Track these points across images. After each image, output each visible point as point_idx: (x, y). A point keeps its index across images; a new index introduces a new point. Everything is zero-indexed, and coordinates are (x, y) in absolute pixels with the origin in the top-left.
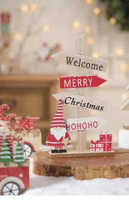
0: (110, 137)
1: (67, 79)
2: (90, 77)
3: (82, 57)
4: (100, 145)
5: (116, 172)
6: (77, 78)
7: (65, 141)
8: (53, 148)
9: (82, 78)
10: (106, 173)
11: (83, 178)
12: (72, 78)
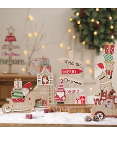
0: (84, 97)
1: (65, 70)
2: (75, 69)
3: (71, 60)
4: (80, 101)
5: (86, 110)
6: (69, 70)
7: (64, 98)
8: (58, 101)
9: (72, 70)
10: (82, 111)
11: (72, 113)
12: (67, 70)
